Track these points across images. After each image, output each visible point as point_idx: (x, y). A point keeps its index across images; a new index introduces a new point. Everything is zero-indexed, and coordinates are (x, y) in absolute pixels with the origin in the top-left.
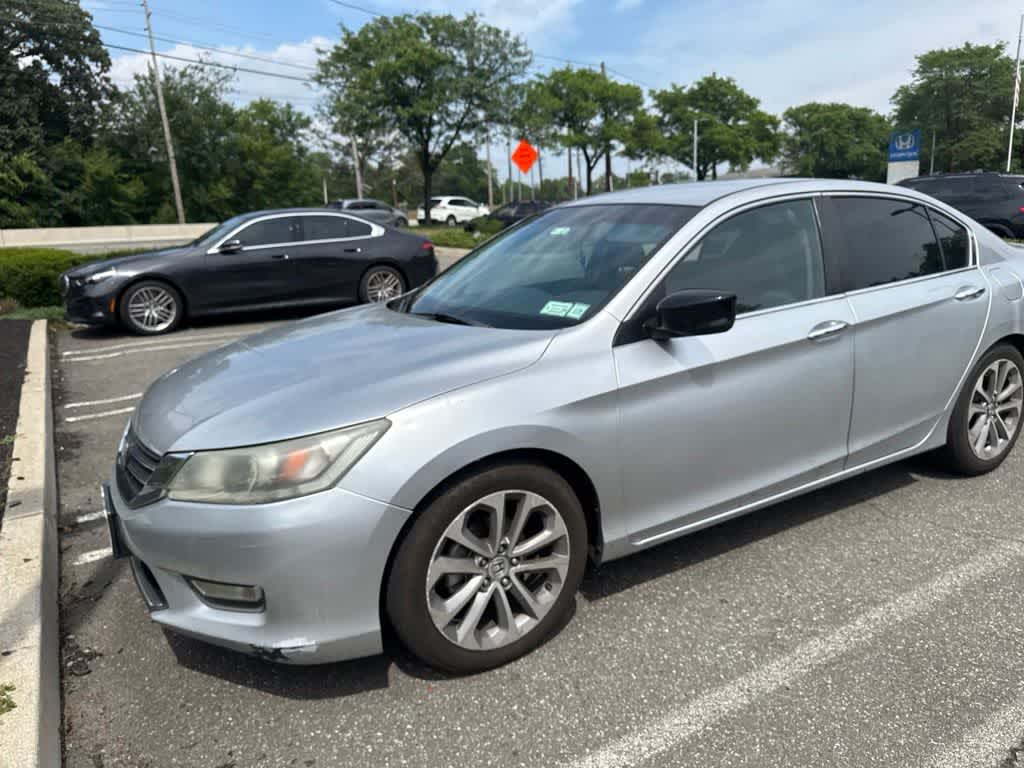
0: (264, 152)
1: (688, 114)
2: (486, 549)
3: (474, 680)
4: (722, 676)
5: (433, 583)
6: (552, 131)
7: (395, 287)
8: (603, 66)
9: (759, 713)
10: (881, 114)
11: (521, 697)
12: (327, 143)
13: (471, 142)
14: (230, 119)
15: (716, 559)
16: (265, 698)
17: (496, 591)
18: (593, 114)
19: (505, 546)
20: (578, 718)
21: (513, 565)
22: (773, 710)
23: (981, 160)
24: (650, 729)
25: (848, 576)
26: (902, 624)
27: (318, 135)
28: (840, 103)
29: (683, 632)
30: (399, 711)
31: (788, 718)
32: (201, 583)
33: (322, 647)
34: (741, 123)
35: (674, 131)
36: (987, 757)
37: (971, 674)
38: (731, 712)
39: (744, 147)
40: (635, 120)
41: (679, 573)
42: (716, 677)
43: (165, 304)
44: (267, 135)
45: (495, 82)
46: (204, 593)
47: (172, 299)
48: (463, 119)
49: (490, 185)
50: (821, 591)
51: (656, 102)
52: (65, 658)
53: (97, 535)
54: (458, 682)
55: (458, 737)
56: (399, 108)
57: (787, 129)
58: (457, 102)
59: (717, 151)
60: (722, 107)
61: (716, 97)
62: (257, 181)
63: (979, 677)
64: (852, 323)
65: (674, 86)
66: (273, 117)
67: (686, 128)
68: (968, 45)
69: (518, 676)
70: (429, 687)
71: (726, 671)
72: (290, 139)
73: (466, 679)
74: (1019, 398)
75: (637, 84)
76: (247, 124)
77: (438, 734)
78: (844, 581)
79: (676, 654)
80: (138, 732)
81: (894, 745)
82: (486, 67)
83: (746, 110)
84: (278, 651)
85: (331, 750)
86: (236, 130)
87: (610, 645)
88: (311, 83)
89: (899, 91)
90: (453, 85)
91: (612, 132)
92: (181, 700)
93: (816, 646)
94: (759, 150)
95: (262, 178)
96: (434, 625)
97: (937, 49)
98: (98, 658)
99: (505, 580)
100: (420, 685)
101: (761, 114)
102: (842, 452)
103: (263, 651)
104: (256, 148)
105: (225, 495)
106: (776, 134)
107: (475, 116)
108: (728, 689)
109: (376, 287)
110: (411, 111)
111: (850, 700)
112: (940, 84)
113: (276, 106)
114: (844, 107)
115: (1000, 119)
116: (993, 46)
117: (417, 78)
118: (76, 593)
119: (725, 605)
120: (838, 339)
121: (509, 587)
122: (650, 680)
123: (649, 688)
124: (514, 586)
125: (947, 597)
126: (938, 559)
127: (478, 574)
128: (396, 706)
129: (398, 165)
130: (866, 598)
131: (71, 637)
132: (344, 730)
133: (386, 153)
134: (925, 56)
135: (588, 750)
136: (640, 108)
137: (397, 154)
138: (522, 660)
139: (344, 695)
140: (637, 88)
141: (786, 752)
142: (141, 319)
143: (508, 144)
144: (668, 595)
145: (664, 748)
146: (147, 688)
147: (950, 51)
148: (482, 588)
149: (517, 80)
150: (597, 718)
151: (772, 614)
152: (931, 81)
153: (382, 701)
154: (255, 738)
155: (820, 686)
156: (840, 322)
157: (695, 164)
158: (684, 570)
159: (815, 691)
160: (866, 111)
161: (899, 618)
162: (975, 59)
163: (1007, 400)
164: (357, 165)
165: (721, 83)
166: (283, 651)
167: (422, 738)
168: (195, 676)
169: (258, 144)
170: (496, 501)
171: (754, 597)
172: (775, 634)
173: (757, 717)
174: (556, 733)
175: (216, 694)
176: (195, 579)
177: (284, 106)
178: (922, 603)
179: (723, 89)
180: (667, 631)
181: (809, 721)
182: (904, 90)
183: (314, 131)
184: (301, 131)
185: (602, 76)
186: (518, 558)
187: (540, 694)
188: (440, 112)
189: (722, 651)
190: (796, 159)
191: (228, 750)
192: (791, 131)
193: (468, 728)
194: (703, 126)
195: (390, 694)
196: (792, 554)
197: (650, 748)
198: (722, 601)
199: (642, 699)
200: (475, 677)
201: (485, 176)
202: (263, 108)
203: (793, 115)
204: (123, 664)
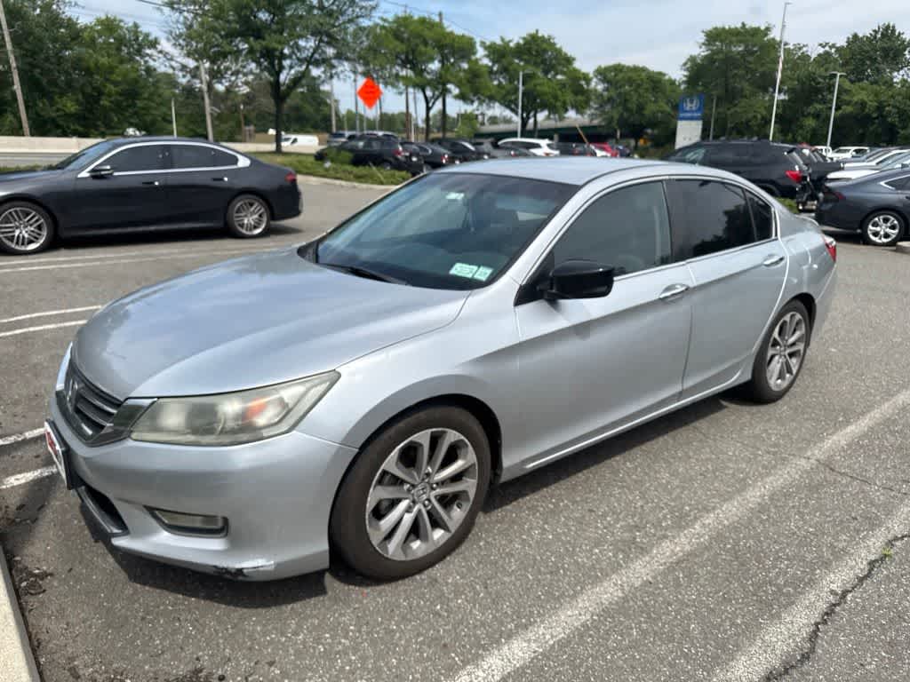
0: (111, 70)
1: (515, 66)
2: (412, 477)
3: (401, 585)
4: (599, 575)
5: (371, 508)
6: (394, 71)
7: (260, 216)
8: (440, 15)
9: (631, 603)
10: (673, 78)
11: (441, 597)
12: (173, 63)
13: (320, 77)
14: (76, 34)
15: (580, 475)
16: (218, 609)
17: (420, 511)
18: (432, 60)
19: (428, 475)
20: (492, 613)
21: (433, 489)
22: (642, 601)
23: (750, 124)
24: (550, 620)
25: (684, 488)
26: (728, 526)
27: (165, 56)
28: (641, 66)
29: (563, 538)
30: (340, 615)
31: (654, 606)
32: (164, 513)
33: (278, 565)
34: (559, 77)
35: (502, 80)
36: (799, 630)
37: (782, 566)
38: (610, 603)
39: (561, 98)
40: (470, 68)
41: (553, 487)
42: (594, 575)
43: (35, 225)
44: (113, 52)
45: (344, 23)
46: (166, 522)
47: (42, 220)
48: (313, 54)
49: (333, 114)
50: (665, 501)
51: (486, 53)
52: (17, 579)
53: (17, 459)
54: (386, 588)
55: (395, 635)
56: (252, 39)
57: (597, 86)
58: (307, 38)
59: (538, 100)
60: (544, 62)
61: (538, 52)
62: (103, 97)
63: (788, 568)
64: (691, 285)
65: (502, 39)
66: (120, 35)
67: (512, 78)
68: (744, 25)
69: (436, 581)
70: (362, 593)
71: (601, 570)
72: (138, 58)
73: (394, 585)
74: (802, 342)
75: (471, 35)
76: (93, 40)
77: (378, 633)
78: (682, 493)
79: (561, 557)
80: (105, 644)
81: (733, 624)
82: (335, 8)
83: (564, 66)
84: (240, 571)
85: (288, 651)
86: (81, 44)
87: (507, 550)
88: (162, 7)
89: (689, 59)
90: (303, 22)
91: (449, 77)
92: (141, 614)
93: (668, 547)
94: (574, 103)
95: (110, 95)
96: (370, 542)
97: (719, 25)
98: (49, 577)
99: (427, 502)
100: (354, 591)
101: (576, 71)
102: (677, 389)
103: (227, 571)
104: (103, 64)
105: (192, 438)
106: (588, 90)
107: (324, 52)
108: (605, 584)
109: (242, 214)
110: (264, 43)
111: (698, 590)
112: (721, 56)
113: (122, 24)
114: (644, 69)
115: (765, 90)
116: (763, 28)
117: (270, 13)
118: (11, 517)
119: (593, 514)
120: (681, 298)
121: (430, 507)
122: (544, 580)
123: (544, 586)
124: (433, 507)
125: (759, 504)
126: (749, 472)
127: (406, 499)
128: (337, 610)
129: (245, 90)
130: (700, 507)
131: (18, 558)
132: (296, 633)
133: (233, 78)
134: (710, 31)
135: (503, 640)
136: (473, 58)
137: (243, 80)
138: (437, 566)
139: (290, 603)
140: (471, 39)
141: (655, 633)
142: (11, 239)
143: (355, 81)
144: (547, 507)
145: (563, 635)
146: (105, 604)
147: (730, 28)
148: (408, 510)
149: (365, 23)
150: (506, 613)
151: (631, 521)
152: (714, 53)
153: (324, 606)
154: (218, 645)
155: (674, 580)
156: (683, 285)
157: (520, 111)
158: (556, 485)
159: (672, 583)
160: (661, 74)
161: (726, 522)
162: (749, 38)
163: (793, 344)
164: (205, 87)
165: (543, 39)
166: (245, 571)
167: (365, 637)
168: (148, 591)
169: (104, 60)
170: (423, 438)
171: (615, 507)
172: (635, 538)
173: (630, 607)
174: (475, 627)
175: (172, 606)
176: (158, 509)
177: (131, 24)
178: (741, 509)
179: (544, 46)
180: (550, 537)
181: (670, 609)
182: (692, 59)
183: (161, 52)
184: (148, 51)
185: (440, 25)
186: (437, 484)
187: (458, 594)
188: (292, 47)
189: (596, 554)
190: (603, 112)
191: (195, 656)
192: (600, 87)
193: (402, 627)
194: (527, 78)
195: (330, 599)
196: (639, 469)
197: (552, 637)
198: (591, 511)
199: (540, 596)
200: (400, 582)
201: (329, 106)
202: (109, 25)
203: (602, 73)
204: (76, 582)
